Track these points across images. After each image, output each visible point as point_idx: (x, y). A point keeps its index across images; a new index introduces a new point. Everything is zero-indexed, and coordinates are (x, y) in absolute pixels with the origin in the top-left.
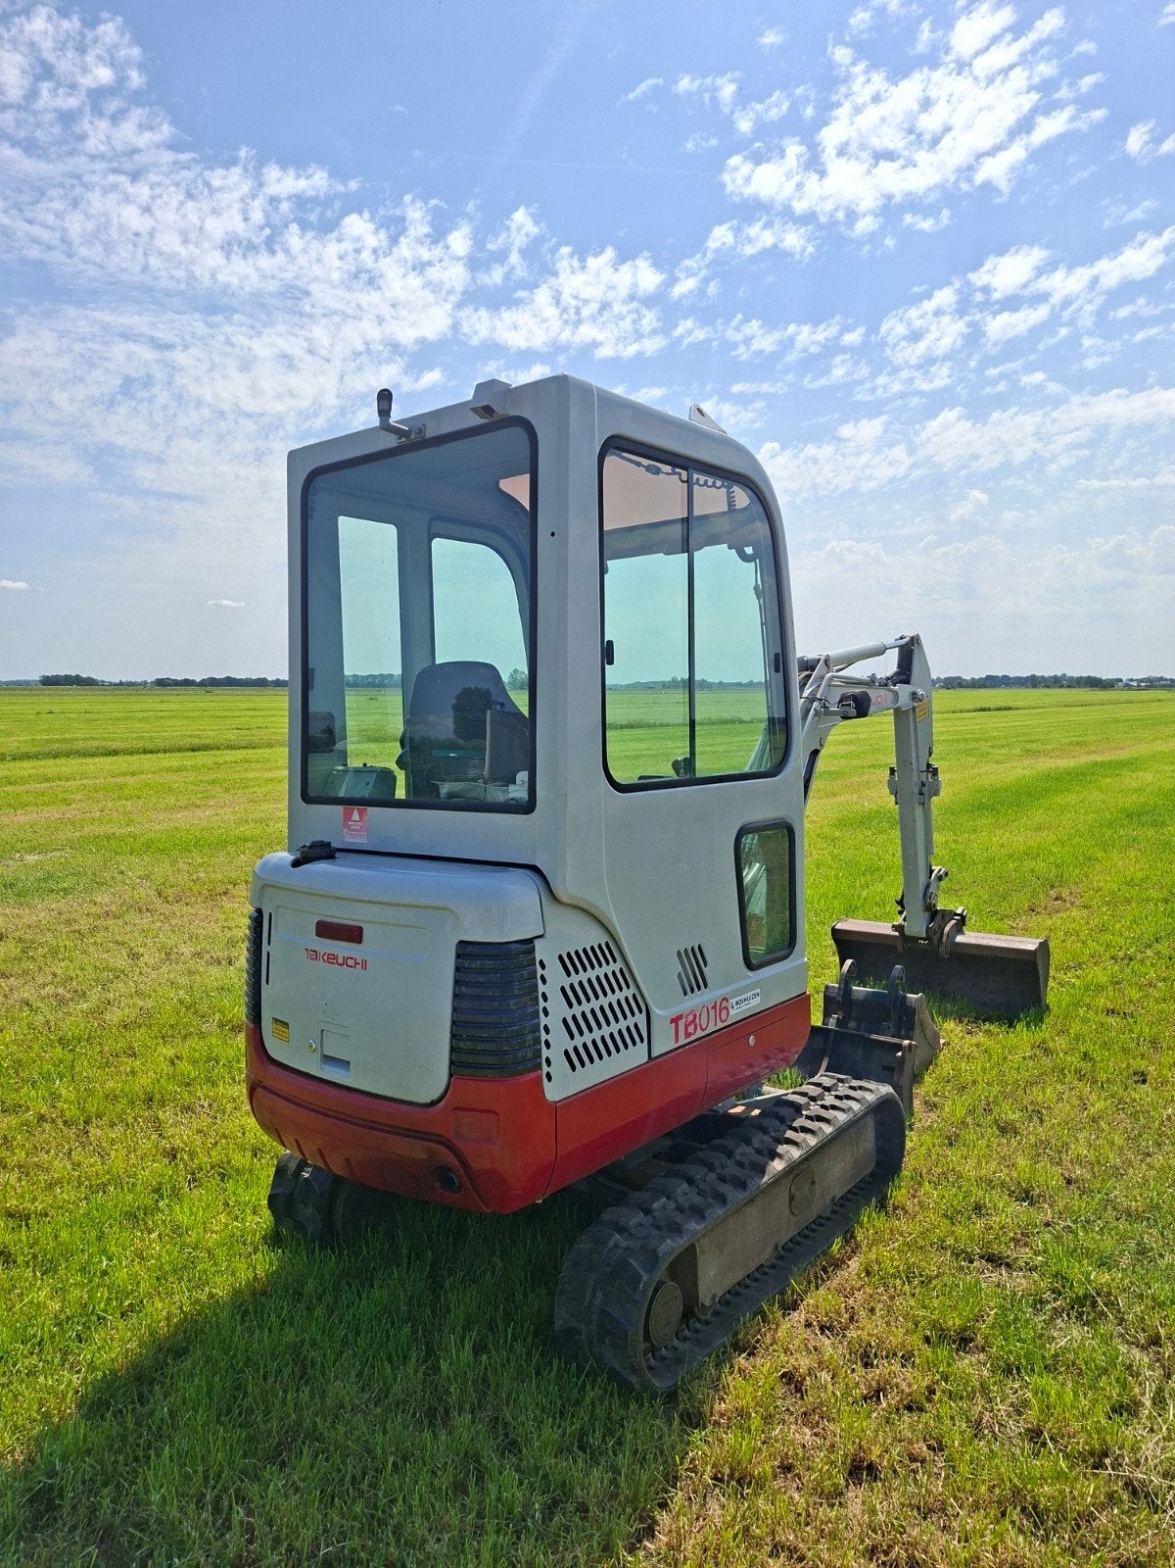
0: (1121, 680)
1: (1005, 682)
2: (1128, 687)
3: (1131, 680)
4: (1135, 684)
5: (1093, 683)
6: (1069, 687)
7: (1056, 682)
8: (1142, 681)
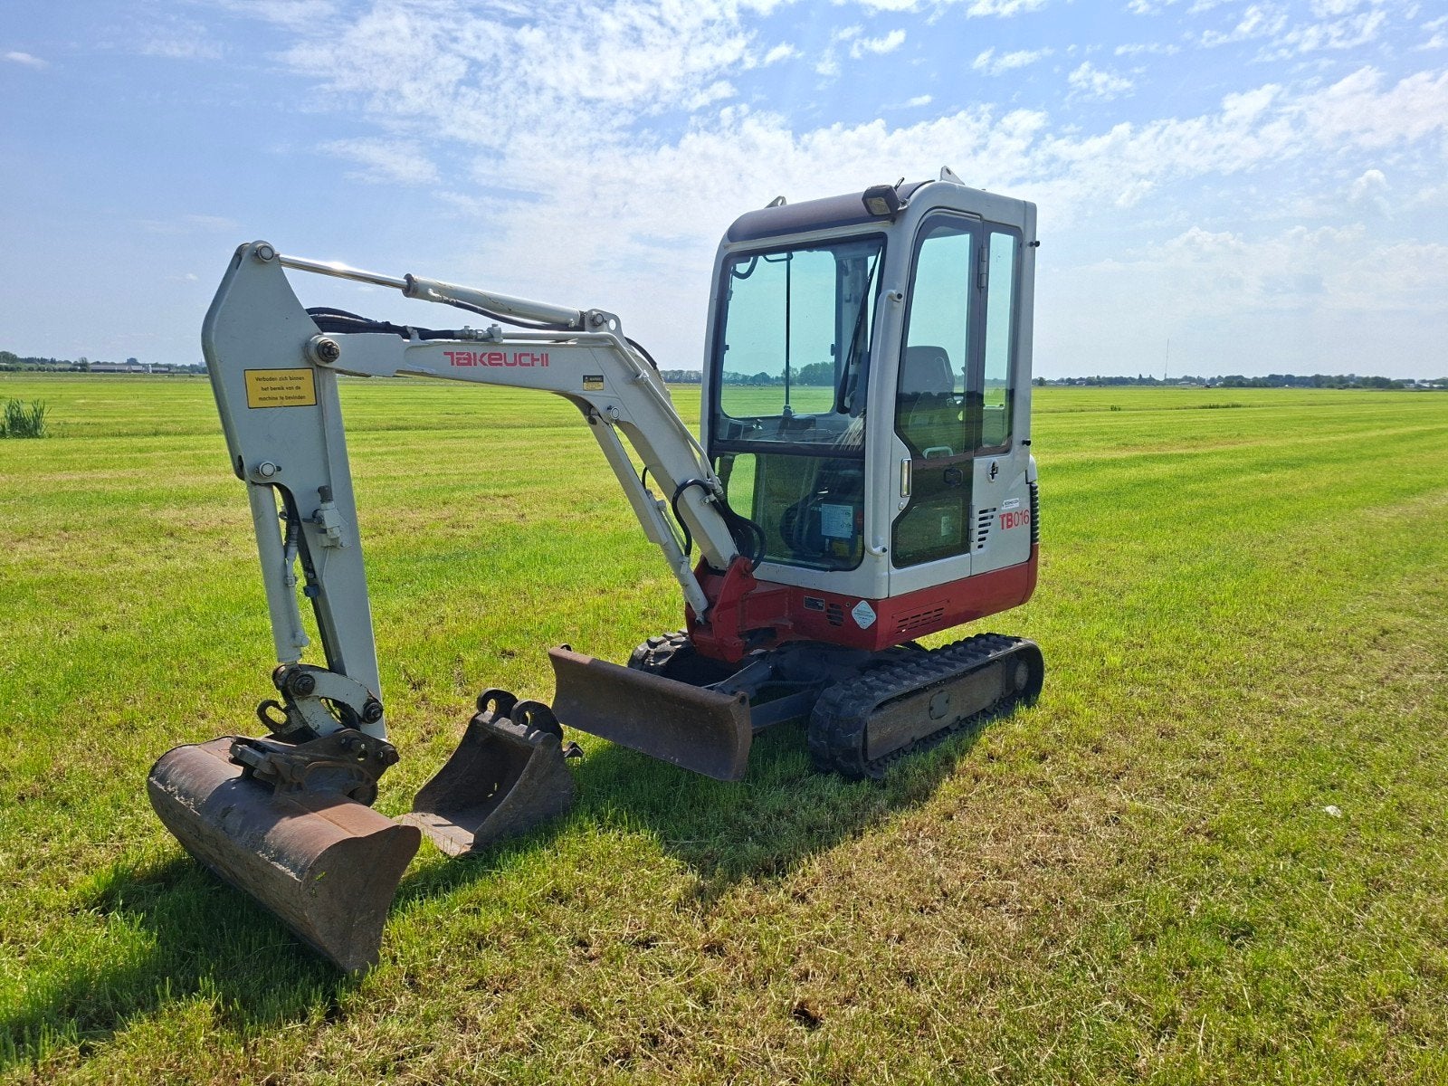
0: (1413, 381)
1: (1290, 381)
2: (1419, 388)
3: (1424, 381)
4: (1427, 385)
5: (1381, 384)
6: (1354, 387)
7: (1342, 383)
8: (1434, 382)
